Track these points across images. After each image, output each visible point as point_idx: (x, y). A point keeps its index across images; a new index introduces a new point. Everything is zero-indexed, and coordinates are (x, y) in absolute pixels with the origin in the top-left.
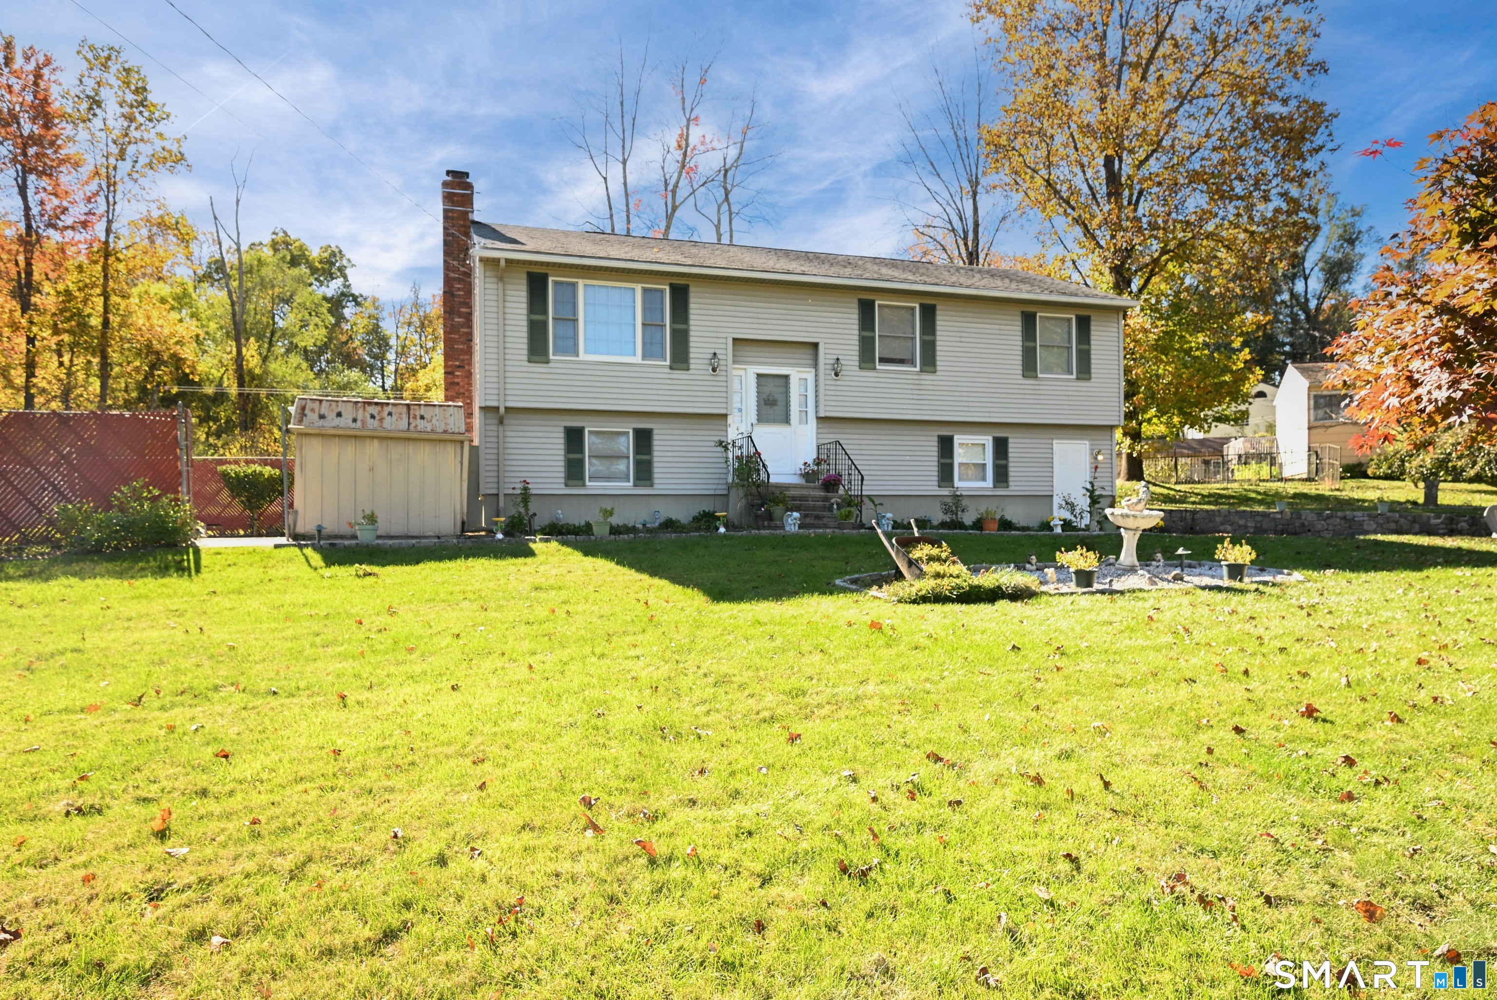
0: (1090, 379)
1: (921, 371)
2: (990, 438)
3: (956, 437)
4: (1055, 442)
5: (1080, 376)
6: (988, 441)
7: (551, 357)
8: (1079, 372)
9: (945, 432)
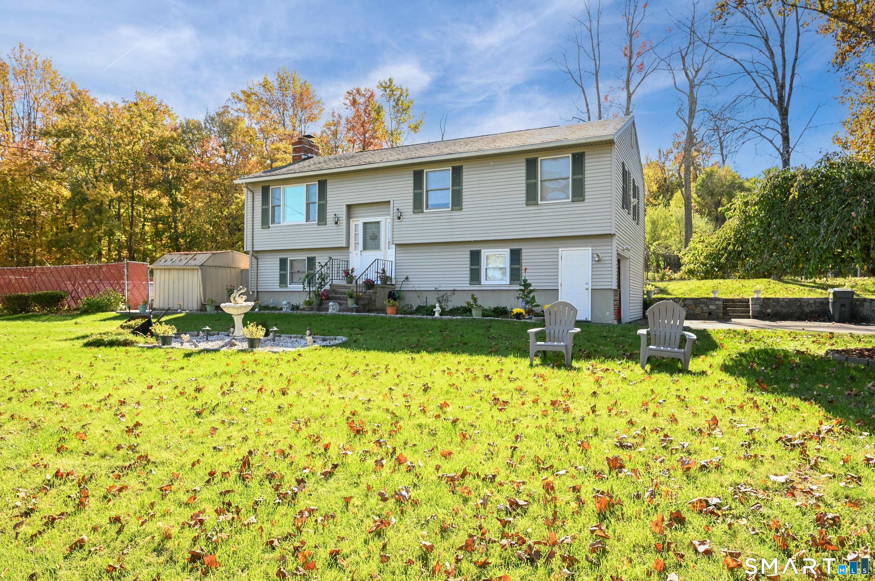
0: (583, 200)
1: (452, 210)
2: (508, 250)
3: (483, 251)
4: (560, 250)
5: (574, 199)
6: (506, 252)
7: (270, 225)
8: (573, 196)
9: (475, 248)
